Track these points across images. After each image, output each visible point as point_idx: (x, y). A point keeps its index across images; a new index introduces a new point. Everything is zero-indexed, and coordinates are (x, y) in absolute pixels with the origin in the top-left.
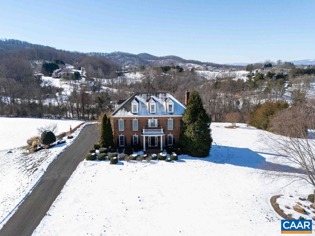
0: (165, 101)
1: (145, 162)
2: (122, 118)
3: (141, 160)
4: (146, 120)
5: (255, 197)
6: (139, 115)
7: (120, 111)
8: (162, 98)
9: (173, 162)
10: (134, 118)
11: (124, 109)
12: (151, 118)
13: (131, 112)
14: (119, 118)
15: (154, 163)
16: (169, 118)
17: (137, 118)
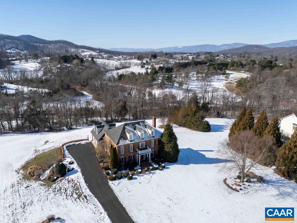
0: (146, 127)
1: (148, 174)
2: (123, 145)
3: (144, 173)
4: (138, 143)
5: (217, 183)
6: (134, 141)
7: (120, 141)
8: (143, 126)
9: (164, 170)
10: (130, 144)
11: (122, 138)
12: (141, 142)
13: (128, 140)
14: (121, 146)
15: (153, 173)
16: (152, 140)
17: (132, 144)
